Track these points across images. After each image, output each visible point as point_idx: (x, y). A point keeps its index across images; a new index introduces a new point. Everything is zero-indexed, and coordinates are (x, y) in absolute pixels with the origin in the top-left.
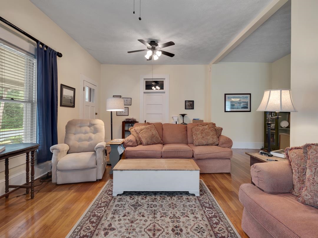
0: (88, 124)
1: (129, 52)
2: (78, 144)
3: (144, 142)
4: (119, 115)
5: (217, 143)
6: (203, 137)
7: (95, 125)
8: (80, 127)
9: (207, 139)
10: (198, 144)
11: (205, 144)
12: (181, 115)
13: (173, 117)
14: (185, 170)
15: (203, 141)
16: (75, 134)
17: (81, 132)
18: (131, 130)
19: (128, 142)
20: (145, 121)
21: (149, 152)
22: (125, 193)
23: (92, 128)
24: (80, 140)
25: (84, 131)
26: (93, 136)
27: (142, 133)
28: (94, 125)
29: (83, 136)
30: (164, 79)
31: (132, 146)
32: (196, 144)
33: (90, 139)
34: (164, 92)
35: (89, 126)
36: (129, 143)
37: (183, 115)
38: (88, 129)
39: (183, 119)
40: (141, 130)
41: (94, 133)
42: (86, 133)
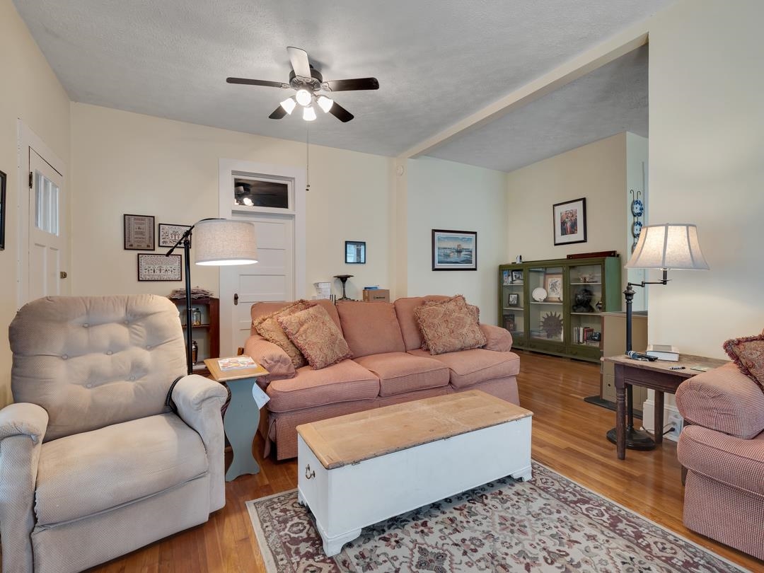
0: (122, 313)
1: (230, 80)
2: (84, 396)
3: (316, 360)
4: (148, 278)
5: (483, 343)
6: (453, 332)
7: (150, 317)
8: (88, 326)
9: (461, 334)
10: (442, 349)
11: (459, 346)
12: (338, 277)
13: (317, 285)
14: (507, 422)
15: (453, 340)
16: (65, 357)
17: (93, 348)
18: (263, 325)
19: (275, 365)
20: (236, 295)
21: (347, 386)
22: (369, 532)
23: (140, 328)
24: (95, 378)
25: (106, 343)
26: (147, 357)
27: (305, 332)
28: (144, 316)
29: (104, 362)
30: (292, 179)
31: (285, 376)
32: (437, 349)
33: (138, 369)
34: (292, 216)
35: (126, 323)
36: (277, 367)
37: (344, 279)
38: (122, 333)
39: (344, 287)
40: (302, 324)
41: (150, 347)
42: (115, 348)
